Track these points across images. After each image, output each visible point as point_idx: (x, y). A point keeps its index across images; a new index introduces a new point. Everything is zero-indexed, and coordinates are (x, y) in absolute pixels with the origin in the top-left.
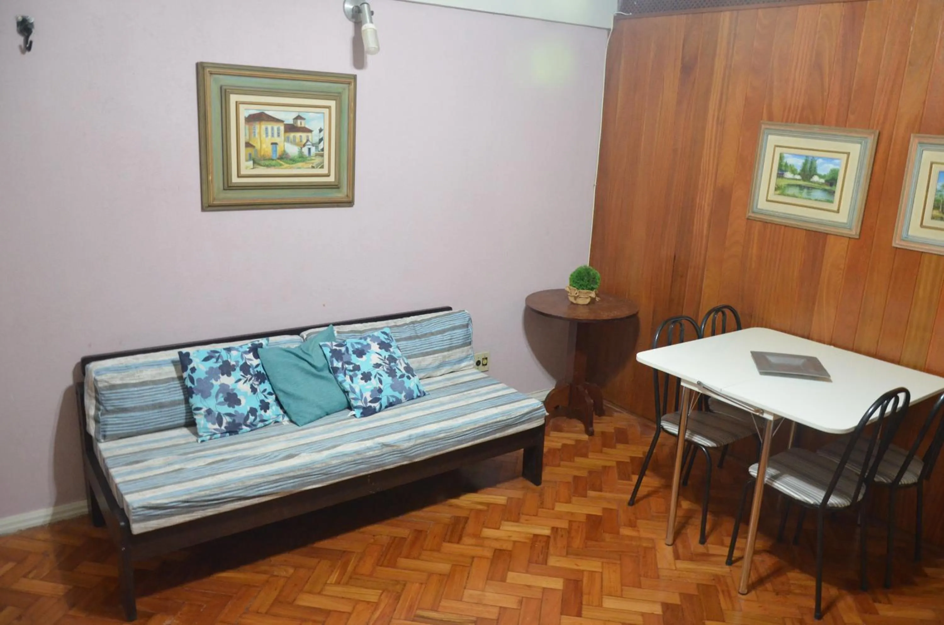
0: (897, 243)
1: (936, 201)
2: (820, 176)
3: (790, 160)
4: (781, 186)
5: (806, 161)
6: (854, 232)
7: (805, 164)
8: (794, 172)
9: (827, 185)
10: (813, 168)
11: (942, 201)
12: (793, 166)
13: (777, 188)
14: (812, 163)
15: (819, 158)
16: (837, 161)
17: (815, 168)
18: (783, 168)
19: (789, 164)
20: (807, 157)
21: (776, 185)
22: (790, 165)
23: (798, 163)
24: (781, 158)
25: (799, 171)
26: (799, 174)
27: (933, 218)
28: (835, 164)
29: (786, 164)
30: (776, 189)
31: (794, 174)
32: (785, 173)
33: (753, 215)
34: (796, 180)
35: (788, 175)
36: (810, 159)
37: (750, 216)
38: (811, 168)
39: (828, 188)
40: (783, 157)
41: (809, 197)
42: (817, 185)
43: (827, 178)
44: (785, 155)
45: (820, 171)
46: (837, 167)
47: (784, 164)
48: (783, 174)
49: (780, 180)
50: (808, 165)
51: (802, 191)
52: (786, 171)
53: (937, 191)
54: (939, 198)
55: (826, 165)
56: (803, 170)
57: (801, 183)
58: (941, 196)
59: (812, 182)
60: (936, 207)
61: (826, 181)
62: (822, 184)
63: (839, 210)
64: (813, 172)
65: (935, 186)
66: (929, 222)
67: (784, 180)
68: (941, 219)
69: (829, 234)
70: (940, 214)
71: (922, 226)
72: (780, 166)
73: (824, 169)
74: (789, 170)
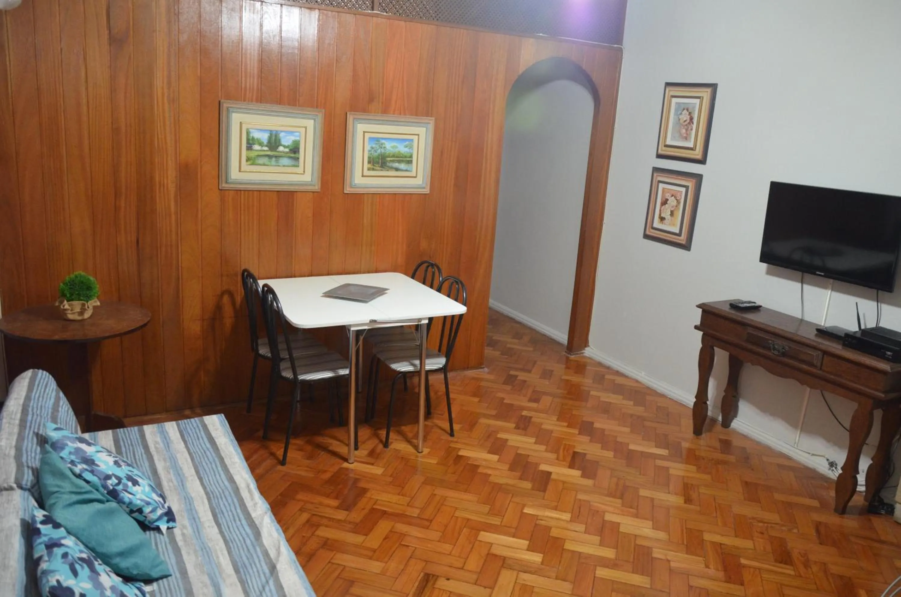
0: (347, 190)
1: (369, 158)
2: (285, 147)
3: (256, 135)
4: (251, 157)
5: (271, 134)
6: (317, 187)
7: (270, 138)
8: (261, 144)
9: (291, 153)
10: (277, 140)
11: (372, 157)
12: (260, 139)
13: (248, 159)
14: (276, 136)
15: (282, 131)
16: (297, 134)
17: (280, 140)
18: (251, 142)
19: (255, 138)
20: (271, 131)
21: (247, 157)
22: (257, 139)
23: (264, 137)
24: (248, 133)
25: (265, 142)
26: (266, 146)
27: (369, 169)
28: (295, 136)
29: (253, 138)
30: (247, 161)
31: (262, 146)
32: (253, 146)
33: (227, 185)
34: (264, 151)
35: (256, 147)
36: (274, 133)
37: (223, 187)
38: (275, 140)
39: (293, 155)
40: (250, 132)
41: (277, 164)
42: (282, 154)
43: (291, 148)
44: (251, 130)
45: (284, 142)
46: (298, 138)
47: (251, 138)
48: (251, 147)
49: (250, 152)
50: (274, 138)
51: (270, 160)
52: (254, 144)
53: (369, 151)
54: (371, 156)
55: (288, 137)
56: (269, 141)
57: (269, 153)
58: (371, 154)
59: (278, 152)
60: (369, 162)
61: (291, 150)
62: (287, 153)
63: (304, 172)
64: (277, 144)
65: (367, 148)
66: (366, 173)
67: (253, 152)
68: (373, 169)
69: (296, 192)
70: (372, 167)
71: (363, 176)
72: (248, 140)
73: (287, 140)
74: (257, 143)
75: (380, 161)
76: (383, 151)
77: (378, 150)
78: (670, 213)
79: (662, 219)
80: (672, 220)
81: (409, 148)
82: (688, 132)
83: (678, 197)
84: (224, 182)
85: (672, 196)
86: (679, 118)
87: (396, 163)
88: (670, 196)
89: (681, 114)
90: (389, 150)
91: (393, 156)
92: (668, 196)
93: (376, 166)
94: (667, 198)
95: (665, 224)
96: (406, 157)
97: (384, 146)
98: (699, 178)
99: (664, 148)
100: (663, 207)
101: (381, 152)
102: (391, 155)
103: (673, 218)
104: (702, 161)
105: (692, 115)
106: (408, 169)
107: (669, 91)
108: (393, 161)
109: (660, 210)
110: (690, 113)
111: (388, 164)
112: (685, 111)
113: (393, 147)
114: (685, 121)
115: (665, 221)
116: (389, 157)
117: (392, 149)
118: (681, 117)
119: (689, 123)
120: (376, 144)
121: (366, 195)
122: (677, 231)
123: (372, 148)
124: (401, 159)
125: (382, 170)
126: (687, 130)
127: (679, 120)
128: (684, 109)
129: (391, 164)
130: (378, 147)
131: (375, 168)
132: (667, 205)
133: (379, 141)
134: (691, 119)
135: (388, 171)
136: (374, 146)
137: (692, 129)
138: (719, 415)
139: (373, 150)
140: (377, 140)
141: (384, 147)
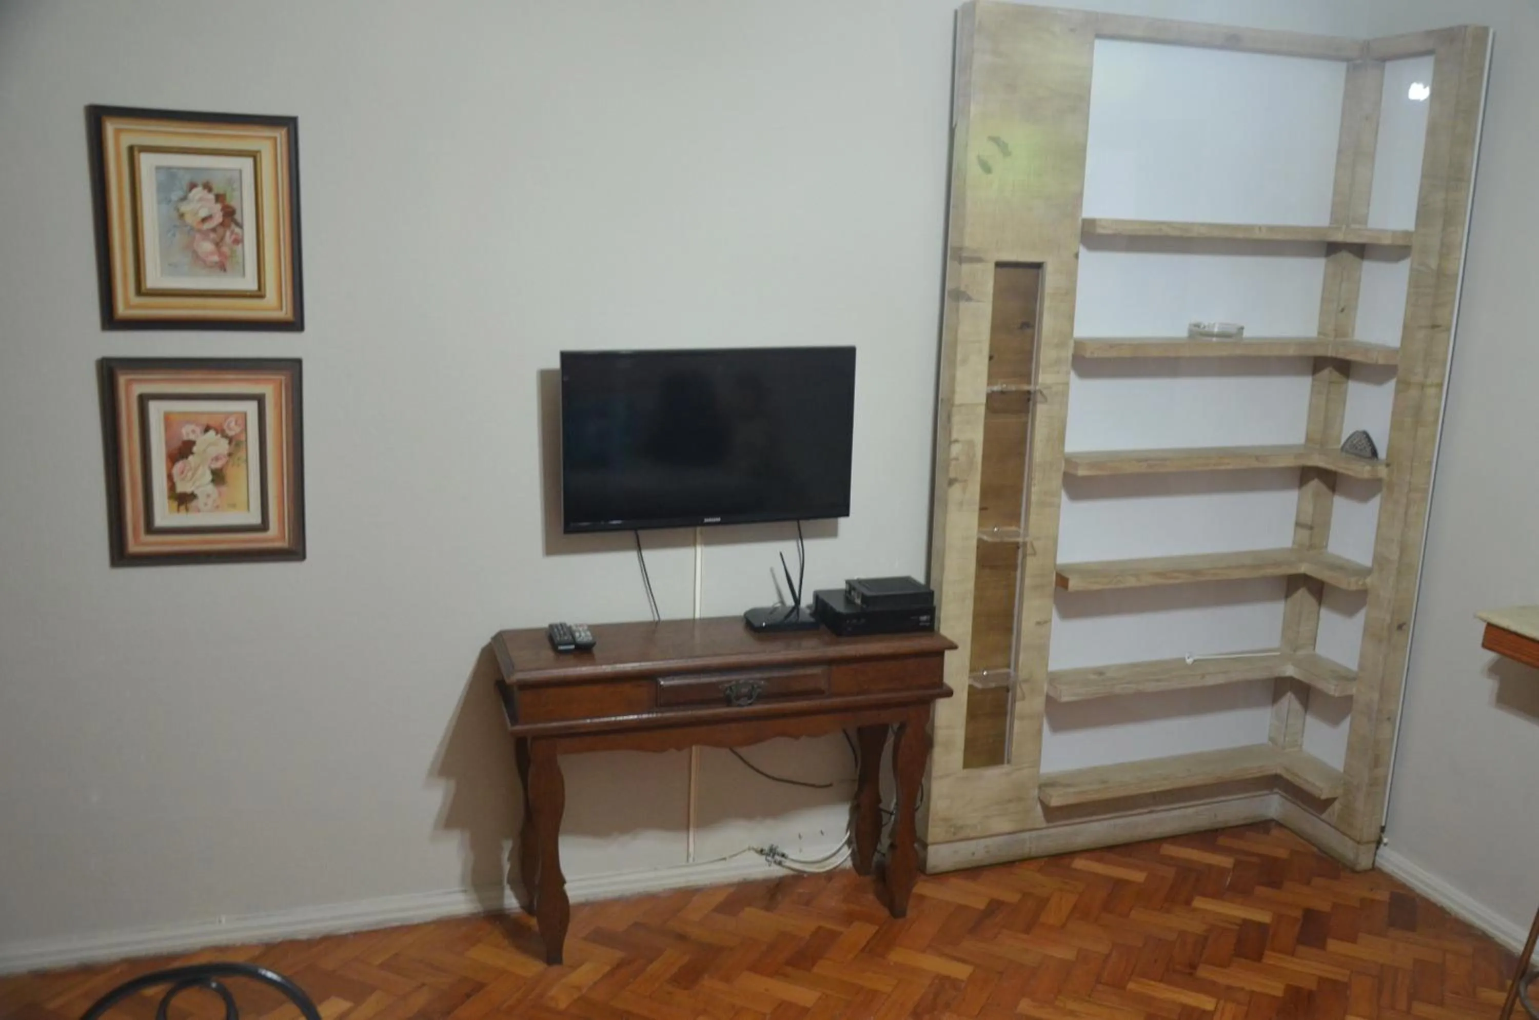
78: (209, 477)
79: (183, 500)
80: (220, 494)
82: (225, 249)
83: (230, 429)
85: (207, 429)
86: (178, 210)
88: (198, 430)
89: (184, 199)
92: (188, 432)
94: (185, 438)
95: (199, 511)
98: (290, 369)
99: (135, 300)
100: (179, 466)
103: (224, 489)
104: (295, 324)
105: (233, 203)
107: (118, 132)
109: (170, 477)
110: (219, 198)
112: (198, 192)
114: (204, 220)
115: (200, 502)
118: (185, 208)
119: (222, 224)
122: (256, 519)
126: (218, 244)
127: (182, 216)
128: (193, 186)
132: (191, 458)
134: (229, 214)
137: (238, 241)
138: (501, 897)
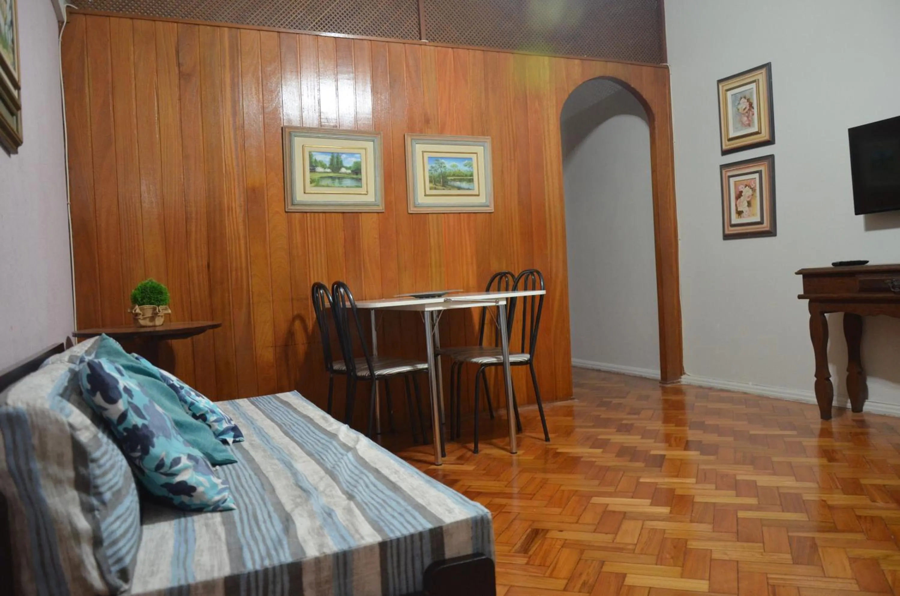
0: (412, 210)
1: (430, 177)
2: (347, 168)
3: (319, 157)
5: (333, 157)
6: (381, 208)
7: (332, 160)
8: (324, 166)
9: (354, 174)
10: (339, 163)
11: (433, 177)
12: (322, 161)
13: (312, 181)
14: (337, 158)
15: (343, 153)
16: (358, 155)
17: (341, 162)
18: (314, 164)
19: (318, 161)
20: (332, 153)
21: (311, 179)
22: (320, 161)
23: (326, 159)
24: (311, 156)
25: (328, 165)
26: (329, 168)
27: (431, 189)
28: (356, 158)
29: (316, 160)
30: (311, 183)
31: (325, 168)
33: (292, 207)
34: (327, 172)
35: (319, 169)
36: (335, 155)
37: (289, 209)
38: (337, 162)
39: (355, 176)
40: (312, 155)
42: (346, 175)
43: (352, 169)
44: (313, 153)
45: (345, 164)
46: (359, 160)
47: (314, 160)
48: (315, 169)
49: (313, 174)
50: (335, 160)
52: (317, 166)
53: (430, 170)
54: (431, 175)
55: (349, 159)
56: (331, 164)
57: (332, 175)
58: (432, 173)
59: (341, 173)
60: (431, 182)
61: (352, 171)
62: (349, 174)
63: (367, 192)
64: (340, 165)
65: (428, 167)
66: (429, 192)
67: (316, 174)
68: (435, 189)
69: (361, 213)
70: (434, 186)
71: (426, 195)
72: (311, 163)
73: (348, 162)
74: (319, 165)
75: (441, 180)
76: (443, 170)
77: (438, 169)
78: (746, 204)
79: (739, 213)
80: (750, 211)
81: (469, 167)
82: (750, 118)
83: (752, 185)
84: (289, 204)
85: (746, 186)
86: (737, 108)
87: (457, 181)
88: (743, 186)
89: (739, 104)
90: (449, 169)
91: (454, 175)
92: (741, 188)
93: (437, 185)
94: (740, 190)
95: (744, 217)
96: (466, 176)
97: (443, 165)
98: (770, 159)
99: (728, 143)
100: (739, 200)
101: (442, 171)
102: (451, 175)
103: (751, 208)
104: (770, 142)
105: (751, 101)
106: (470, 188)
107: (723, 86)
108: (454, 180)
109: (736, 205)
110: (748, 100)
111: (449, 182)
112: (743, 100)
113: (453, 166)
114: (744, 109)
115: (743, 215)
116: (449, 176)
117: (452, 168)
118: (740, 107)
119: (749, 110)
120: (436, 163)
121: (430, 215)
122: (758, 219)
123: (432, 167)
124: (462, 178)
125: (444, 189)
126: (748, 117)
127: (738, 110)
128: (741, 98)
129: (453, 183)
130: (438, 167)
131: (437, 187)
132: (742, 198)
133: (438, 161)
134: (751, 105)
135: (450, 189)
136: (434, 165)
137: (753, 114)
138: (847, 402)
139: (433, 169)
140: (437, 159)
141: (444, 167)
